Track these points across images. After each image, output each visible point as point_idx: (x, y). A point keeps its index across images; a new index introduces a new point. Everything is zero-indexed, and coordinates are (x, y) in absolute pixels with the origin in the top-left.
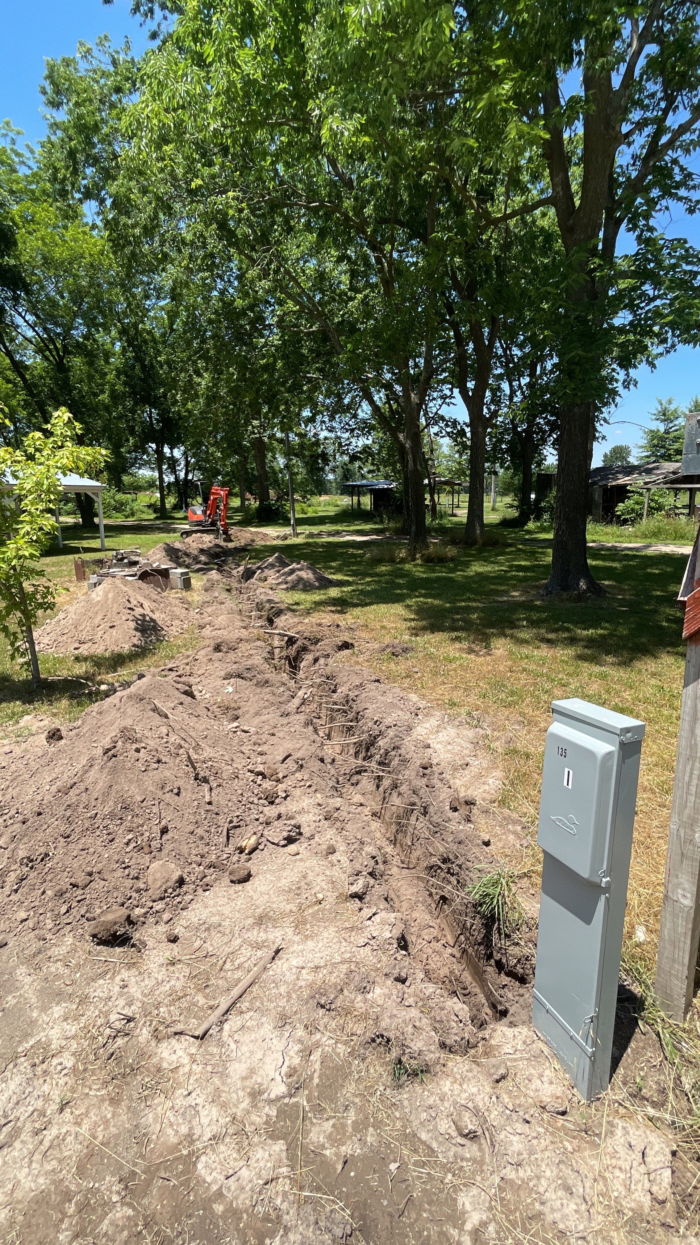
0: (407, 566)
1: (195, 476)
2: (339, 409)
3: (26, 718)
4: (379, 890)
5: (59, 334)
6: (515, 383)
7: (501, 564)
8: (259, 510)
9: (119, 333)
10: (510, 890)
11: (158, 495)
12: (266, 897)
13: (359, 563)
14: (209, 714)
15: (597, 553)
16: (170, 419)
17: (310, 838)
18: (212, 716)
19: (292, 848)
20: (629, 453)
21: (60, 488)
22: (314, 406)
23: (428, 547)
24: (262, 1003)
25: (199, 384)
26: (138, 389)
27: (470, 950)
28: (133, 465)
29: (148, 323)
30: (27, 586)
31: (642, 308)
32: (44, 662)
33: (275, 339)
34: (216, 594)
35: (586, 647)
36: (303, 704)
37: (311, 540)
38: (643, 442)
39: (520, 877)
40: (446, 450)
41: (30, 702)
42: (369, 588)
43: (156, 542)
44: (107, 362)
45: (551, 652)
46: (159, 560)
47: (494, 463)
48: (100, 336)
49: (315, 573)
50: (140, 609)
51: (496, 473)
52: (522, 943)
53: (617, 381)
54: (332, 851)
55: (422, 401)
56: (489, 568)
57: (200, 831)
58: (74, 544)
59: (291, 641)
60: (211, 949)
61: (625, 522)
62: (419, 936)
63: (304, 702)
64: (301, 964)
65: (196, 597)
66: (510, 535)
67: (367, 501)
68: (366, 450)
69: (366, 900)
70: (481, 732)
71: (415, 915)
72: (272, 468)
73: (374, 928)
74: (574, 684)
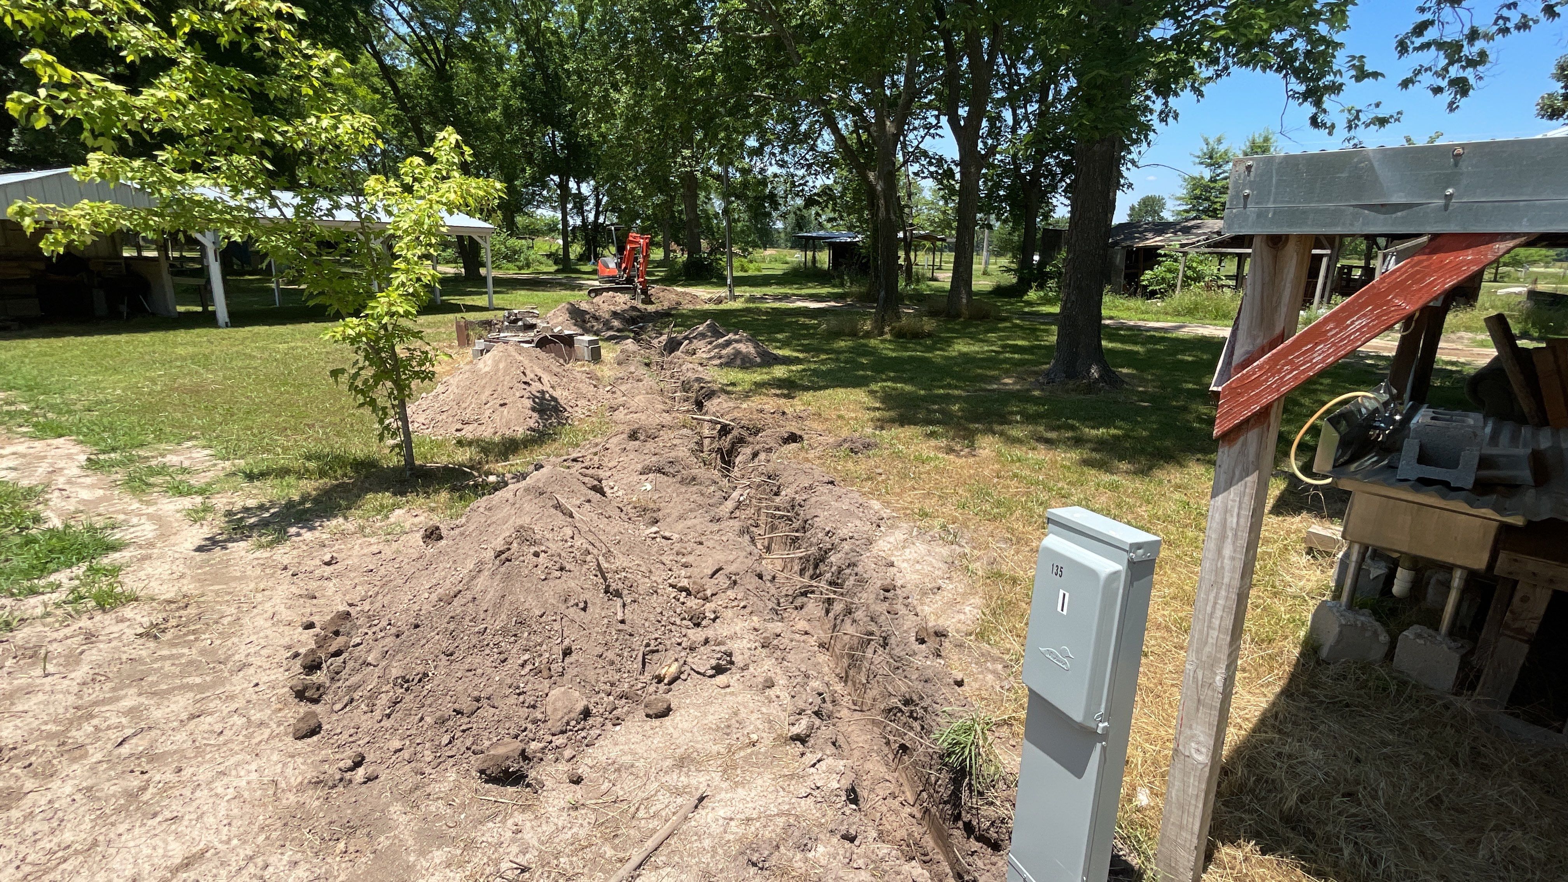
0: (873, 342)
1: (609, 219)
2: (794, 138)
3: (398, 512)
4: (825, 732)
5: (441, 31)
6: (1020, 111)
7: (992, 344)
8: (687, 265)
9: (517, 33)
10: (985, 739)
11: (561, 242)
12: (689, 735)
13: (812, 336)
14: (623, 515)
15: (1114, 333)
16: (578, 145)
17: (745, 668)
18: (626, 518)
19: (721, 679)
20: (1162, 206)
21: (444, 230)
22: (762, 134)
23: (899, 318)
24: (682, 858)
25: (617, 102)
26: (538, 105)
27: (934, 810)
28: (529, 202)
29: (553, 20)
30: (401, 351)
31: (1190, 18)
32: (419, 445)
33: (715, 44)
34: (632, 369)
35: (1093, 450)
36: (737, 508)
37: (751, 305)
38: (1183, 192)
39: (998, 725)
40: (928, 195)
41: (403, 494)
42: (823, 368)
43: (557, 302)
44: (501, 70)
45: (1051, 455)
46: (561, 324)
47: (988, 213)
48: (492, 36)
49: (756, 346)
50: (538, 384)
51: (990, 227)
52: (998, 803)
53: (1151, 111)
54: (770, 684)
55: (900, 132)
56: (975, 348)
57: (610, 655)
58: (455, 300)
59: (725, 430)
60: (621, 793)
61: (1153, 294)
62: (872, 790)
63: (739, 505)
64: (728, 815)
65: (607, 371)
66: (1004, 305)
67: (824, 258)
68: (827, 191)
69: (809, 744)
70: (958, 550)
71: (868, 766)
72: (705, 211)
73: (818, 776)
74: (1077, 494)
